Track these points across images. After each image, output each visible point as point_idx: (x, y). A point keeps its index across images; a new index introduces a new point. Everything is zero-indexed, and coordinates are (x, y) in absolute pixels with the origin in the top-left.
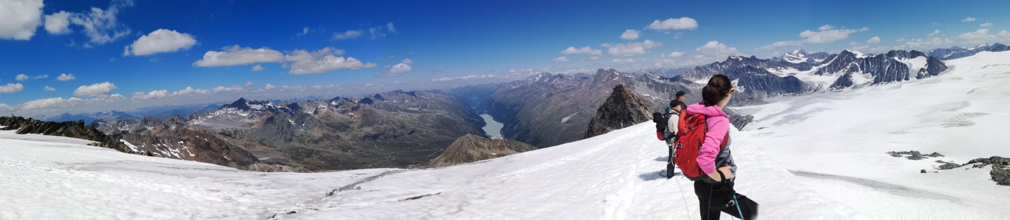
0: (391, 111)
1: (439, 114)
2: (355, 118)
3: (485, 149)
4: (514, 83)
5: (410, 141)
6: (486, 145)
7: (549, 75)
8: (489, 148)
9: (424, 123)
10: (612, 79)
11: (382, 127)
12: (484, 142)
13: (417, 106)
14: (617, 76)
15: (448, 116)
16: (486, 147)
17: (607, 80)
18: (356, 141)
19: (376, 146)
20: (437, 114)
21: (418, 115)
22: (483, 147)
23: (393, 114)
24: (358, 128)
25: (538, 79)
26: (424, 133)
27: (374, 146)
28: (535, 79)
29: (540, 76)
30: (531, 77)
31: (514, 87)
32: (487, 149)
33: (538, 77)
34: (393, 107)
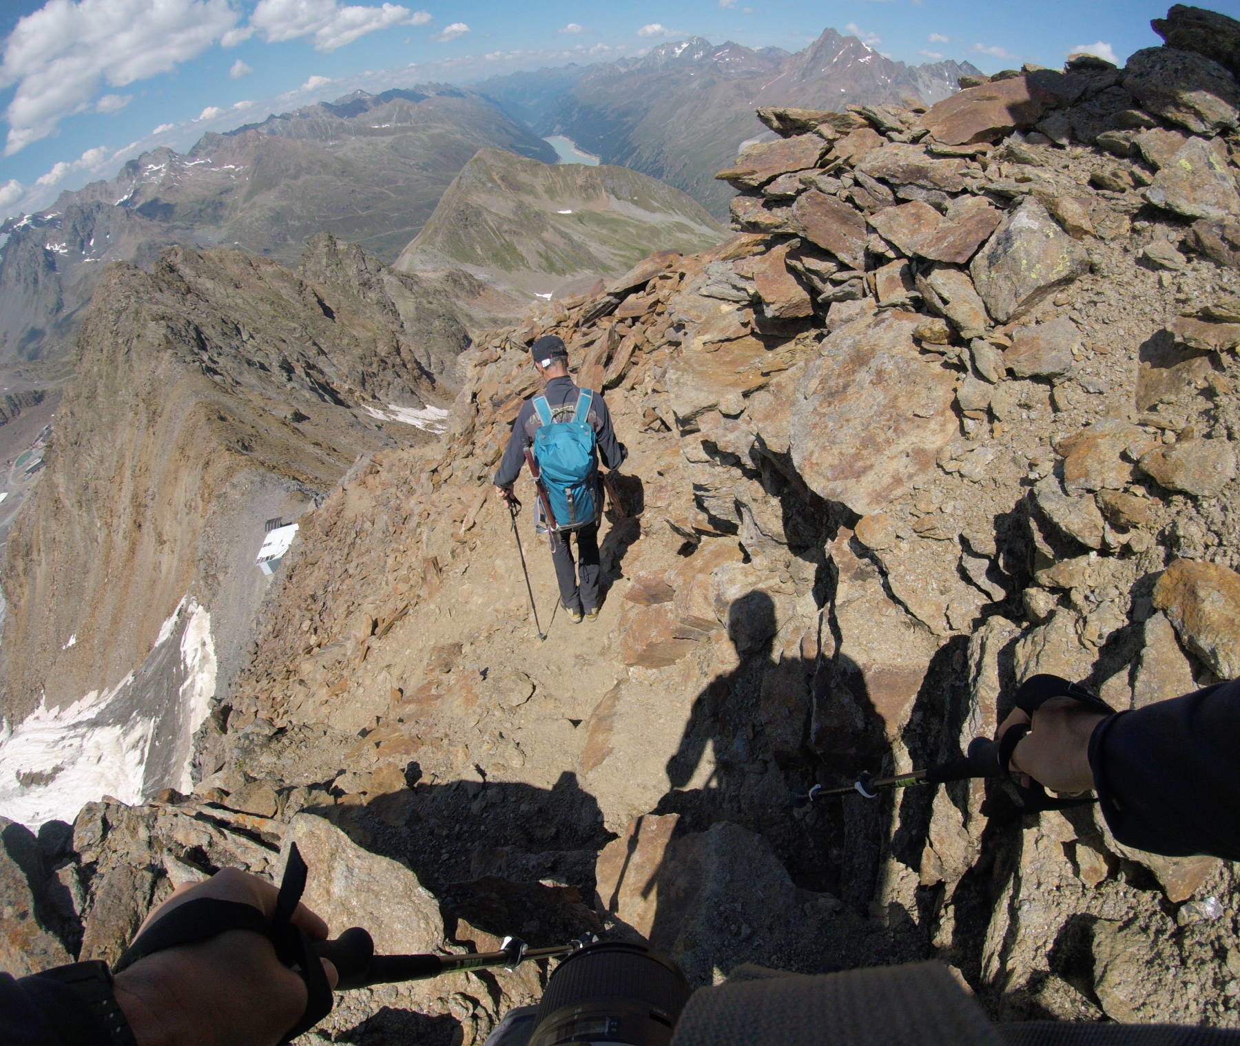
0: (326, 140)
1: (437, 131)
2: (238, 175)
3: (536, 196)
4: (623, 61)
5: (368, 208)
6: (539, 183)
7: (703, 43)
8: (551, 191)
9: (403, 160)
10: (856, 59)
11: (300, 182)
12: (535, 175)
13: (387, 119)
14: (867, 53)
15: (459, 136)
16: (540, 190)
17: (844, 61)
18: (240, 239)
19: (291, 242)
20: (431, 132)
21: (389, 139)
22: (531, 191)
23: (333, 146)
24: (245, 201)
25: (679, 52)
26: (400, 184)
27: (285, 240)
28: (674, 53)
29: (685, 46)
30: (662, 47)
31: (623, 70)
32: (546, 197)
33: (680, 48)
34: (331, 126)
